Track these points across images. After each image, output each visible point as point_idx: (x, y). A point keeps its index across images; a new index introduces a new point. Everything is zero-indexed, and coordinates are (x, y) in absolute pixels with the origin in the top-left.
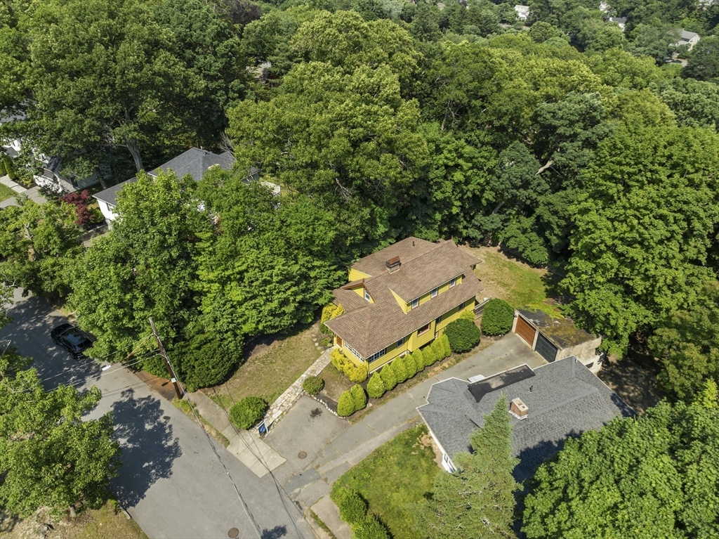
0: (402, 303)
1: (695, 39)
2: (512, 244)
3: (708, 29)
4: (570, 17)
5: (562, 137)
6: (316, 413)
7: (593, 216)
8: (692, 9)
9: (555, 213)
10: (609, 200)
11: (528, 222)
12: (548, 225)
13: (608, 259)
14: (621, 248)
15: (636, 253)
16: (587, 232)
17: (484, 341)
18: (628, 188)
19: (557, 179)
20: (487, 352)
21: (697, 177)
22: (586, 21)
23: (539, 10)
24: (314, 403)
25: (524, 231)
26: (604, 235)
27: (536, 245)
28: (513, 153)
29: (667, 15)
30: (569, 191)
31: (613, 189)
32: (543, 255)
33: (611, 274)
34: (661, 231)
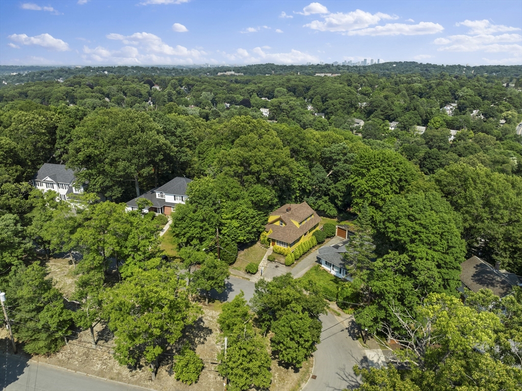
0: (296, 224)
1: (362, 123)
3: (367, 118)
5: (336, 160)
6: (277, 267)
7: (359, 181)
8: (356, 108)
9: (338, 191)
10: (363, 175)
11: (326, 198)
12: (336, 197)
13: (368, 195)
14: (372, 190)
15: (377, 191)
16: (358, 187)
17: (327, 240)
18: (369, 170)
20: (330, 243)
21: (390, 163)
23: (275, 111)
24: (274, 264)
25: (326, 202)
26: (365, 187)
27: (331, 208)
28: (317, 169)
31: (364, 171)
32: (334, 212)
33: (369, 202)
34: (383, 182)
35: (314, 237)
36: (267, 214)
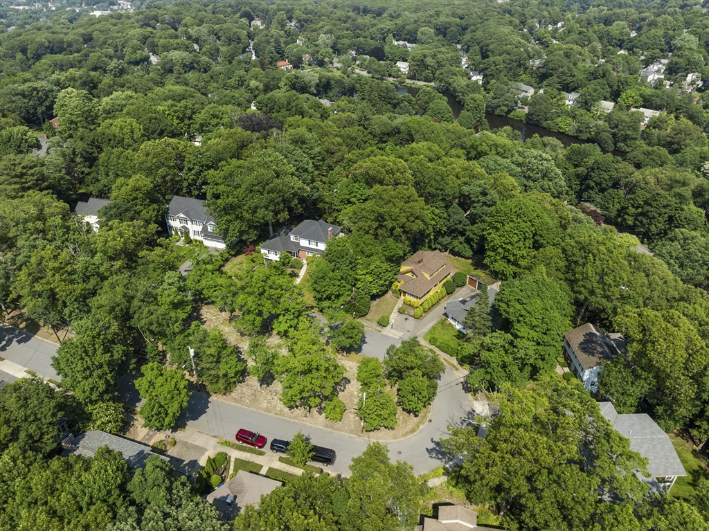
0: (427, 276)
1: (531, 91)
2: (456, 249)
3: (538, 84)
4: (442, 74)
5: (474, 202)
6: (406, 319)
7: (493, 235)
8: (526, 69)
9: (475, 234)
10: (497, 229)
11: (462, 239)
12: (472, 240)
13: (500, 250)
14: (504, 246)
15: (509, 247)
16: (492, 241)
17: (457, 289)
18: (503, 225)
19: (473, 219)
20: (459, 293)
21: (525, 219)
22: (455, 77)
23: (417, 68)
24: (404, 316)
25: (461, 243)
26: (498, 242)
27: (467, 249)
28: (454, 210)
29: (511, 73)
30: (479, 224)
31: (499, 225)
32: (470, 253)
33: (502, 256)
34: (516, 238)
35: (444, 289)
36: (399, 265)
